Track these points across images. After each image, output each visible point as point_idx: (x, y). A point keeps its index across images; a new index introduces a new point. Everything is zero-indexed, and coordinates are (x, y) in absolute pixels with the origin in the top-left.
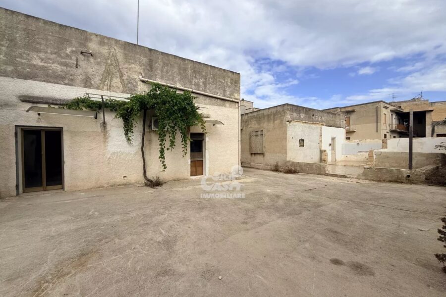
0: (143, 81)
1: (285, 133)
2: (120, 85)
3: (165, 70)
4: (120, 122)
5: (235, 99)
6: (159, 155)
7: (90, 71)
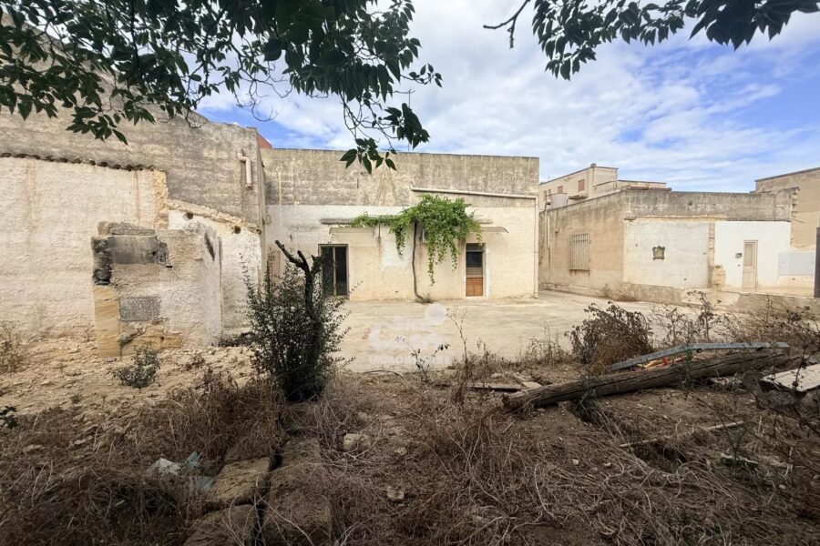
0: (414, 191)
1: (621, 239)
2: (392, 198)
3: (436, 174)
4: (393, 236)
5: (530, 194)
6: (428, 269)
7: (368, 188)
